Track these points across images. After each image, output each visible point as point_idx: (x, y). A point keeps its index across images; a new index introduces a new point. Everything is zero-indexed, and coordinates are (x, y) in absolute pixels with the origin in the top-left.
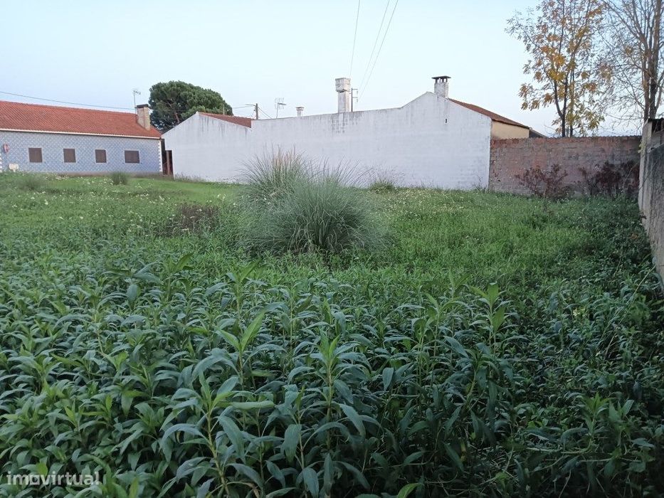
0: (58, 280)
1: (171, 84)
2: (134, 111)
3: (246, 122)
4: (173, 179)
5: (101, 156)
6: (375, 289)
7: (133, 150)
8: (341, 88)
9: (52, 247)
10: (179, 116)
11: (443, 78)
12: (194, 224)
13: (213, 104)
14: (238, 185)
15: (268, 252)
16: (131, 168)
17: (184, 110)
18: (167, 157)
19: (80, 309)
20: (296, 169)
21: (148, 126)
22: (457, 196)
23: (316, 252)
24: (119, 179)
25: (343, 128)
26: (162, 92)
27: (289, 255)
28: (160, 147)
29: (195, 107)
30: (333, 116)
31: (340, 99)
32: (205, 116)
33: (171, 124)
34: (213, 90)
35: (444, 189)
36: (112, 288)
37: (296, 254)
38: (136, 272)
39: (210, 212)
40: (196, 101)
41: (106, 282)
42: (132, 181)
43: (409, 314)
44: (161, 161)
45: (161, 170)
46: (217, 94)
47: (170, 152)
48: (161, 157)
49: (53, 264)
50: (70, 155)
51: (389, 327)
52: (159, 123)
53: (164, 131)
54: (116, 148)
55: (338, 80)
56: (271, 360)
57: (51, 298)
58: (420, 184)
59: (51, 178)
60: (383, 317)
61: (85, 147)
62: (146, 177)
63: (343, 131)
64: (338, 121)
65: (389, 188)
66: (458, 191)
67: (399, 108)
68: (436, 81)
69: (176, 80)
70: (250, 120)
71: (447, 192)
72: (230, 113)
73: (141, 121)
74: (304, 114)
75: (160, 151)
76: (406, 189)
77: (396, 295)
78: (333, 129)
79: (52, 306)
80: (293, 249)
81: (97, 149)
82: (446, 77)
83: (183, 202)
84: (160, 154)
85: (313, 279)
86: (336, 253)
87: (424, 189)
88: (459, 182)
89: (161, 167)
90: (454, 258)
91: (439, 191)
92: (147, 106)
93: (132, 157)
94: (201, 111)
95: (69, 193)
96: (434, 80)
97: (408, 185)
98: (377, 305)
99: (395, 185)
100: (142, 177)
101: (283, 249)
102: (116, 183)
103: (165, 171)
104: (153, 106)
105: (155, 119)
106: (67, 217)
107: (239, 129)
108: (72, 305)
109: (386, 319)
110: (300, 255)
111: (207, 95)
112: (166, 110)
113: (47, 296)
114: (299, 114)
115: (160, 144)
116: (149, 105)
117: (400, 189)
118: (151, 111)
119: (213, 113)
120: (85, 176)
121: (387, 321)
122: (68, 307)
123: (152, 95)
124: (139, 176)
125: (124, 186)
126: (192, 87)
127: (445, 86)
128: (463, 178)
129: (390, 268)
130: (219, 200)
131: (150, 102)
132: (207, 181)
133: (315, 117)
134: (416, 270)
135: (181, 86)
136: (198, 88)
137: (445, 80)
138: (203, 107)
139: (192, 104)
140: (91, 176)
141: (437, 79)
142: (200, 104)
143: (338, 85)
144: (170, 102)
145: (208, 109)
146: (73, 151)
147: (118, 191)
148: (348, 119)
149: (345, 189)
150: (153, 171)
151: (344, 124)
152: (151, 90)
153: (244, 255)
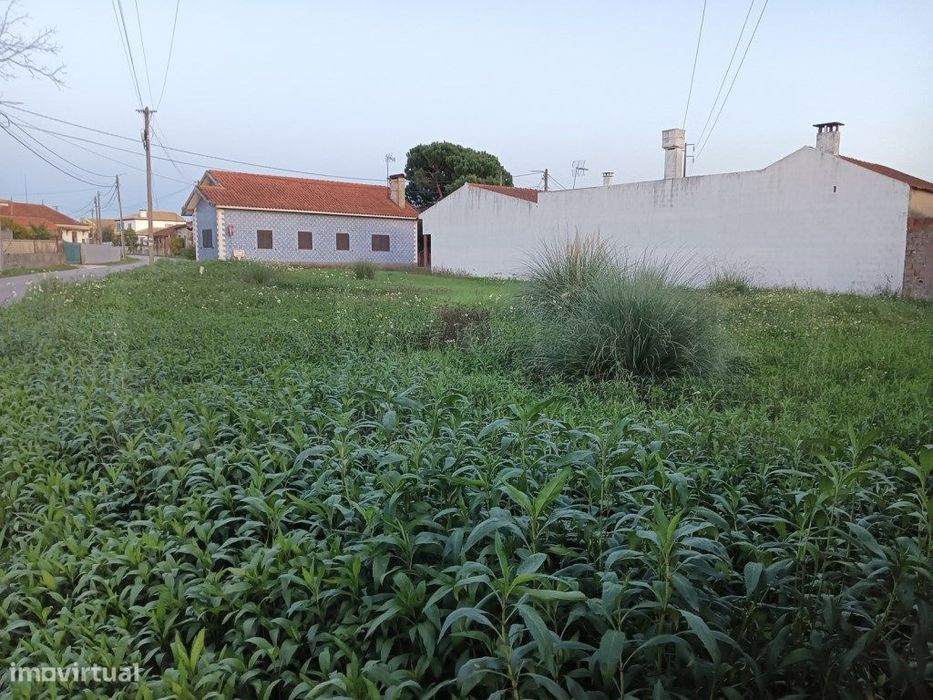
0: (294, 400)
1: (435, 146)
2: (385, 184)
3: (530, 195)
4: (430, 273)
5: (343, 241)
6: (721, 441)
7: (382, 234)
8: (670, 144)
9: (283, 356)
10: (443, 189)
11: (831, 125)
12: (458, 333)
13: (486, 171)
14: (516, 281)
15: (557, 376)
16: (379, 258)
17: (450, 180)
18: (424, 242)
19: (318, 437)
20: (601, 258)
21: (402, 203)
22: (849, 305)
23: (627, 380)
24: (363, 271)
25: (671, 201)
26: (422, 157)
27: (587, 380)
28: (416, 231)
29: (463, 177)
30: (655, 184)
31: (667, 158)
32: (476, 189)
33: (430, 200)
34: (489, 152)
35: (829, 292)
36: (356, 414)
37: (597, 381)
38: (396, 395)
39: (478, 317)
40: (465, 167)
41: (351, 406)
42: (379, 274)
43: (775, 482)
44: (416, 248)
45: (416, 261)
46: (493, 159)
47: (429, 237)
48: (416, 244)
49: (287, 379)
50: (305, 240)
51: (744, 499)
52: (416, 199)
53: (422, 209)
54: (361, 231)
55: (666, 132)
56: (567, 531)
57: (285, 422)
58: (789, 284)
59: (282, 268)
60: (735, 484)
61: (324, 229)
62: (397, 269)
63: (671, 206)
64: (663, 191)
65: (740, 289)
66: (851, 297)
67: (759, 171)
68: (820, 131)
69: (441, 141)
70: (536, 192)
71: (834, 296)
72: (508, 182)
73: (393, 196)
74: (613, 181)
75: (416, 235)
76: (767, 291)
77: (753, 452)
78: (655, 202)
79: (286, 432)
80: (591, 374)
81: (338, 232)
82: (836, 124)
83: (443, 304)
84: (416, 239)
85: (628, 419)
86: (657, 383)
87: (796, 291)
88: (854, 282)
89: (416, 257)
90: (847, 400)
91: (821, 294)
92: (402, 176)
93: (381, 243)
94: (471, 181)
95: (305, 287)
96: (818, 128)
97: (770, 285)
98: (724, 465)
99: (749, 285)
100: (392, 270)
101: (578, 372)
102: (360, 276)
103: (421, 263)
104: (410, 175)
105: (411, 192)
106: (302, 318)
107: (522, 204)
108: (310, 433)
109: (741, 486)
110: (603, 383)
111: (481, 159)
112: (426, 181)
113: (281, 420)
114: (606, 182)
115: (416, 226)
116: (405, 175)
117: (757, 291)
118: (407, 183)
119: (487, 183)
120: (323, 267)
121: (742, 490)
122: (306, 435)
123: (409, 161)
124: (389, 269)
125: (369, 281)
126: (459, 148)
127: (835, 138)
128: (862, 277)
129: (742, 409)
130: (490, 302)
131: (406, 171)
132: (474, 275)
133: (629, 185)
134: (786, 416)
135: (447, 148)
136: (469, 150)
137: (834, 128)
138: (474, 177)
139: (461, 172)
140: (330, 267)
141: (821, 126)
142: (470, 172)
143: (665, 140)
144: (432, 170)
145: (480, 179)
146: (310, 234)
147: (363, 287)
148: (680, 187)
149: (674, 291)
150: (407, 262)
151: (672, 196)
152: (408, 155)
153: (523, 379)
